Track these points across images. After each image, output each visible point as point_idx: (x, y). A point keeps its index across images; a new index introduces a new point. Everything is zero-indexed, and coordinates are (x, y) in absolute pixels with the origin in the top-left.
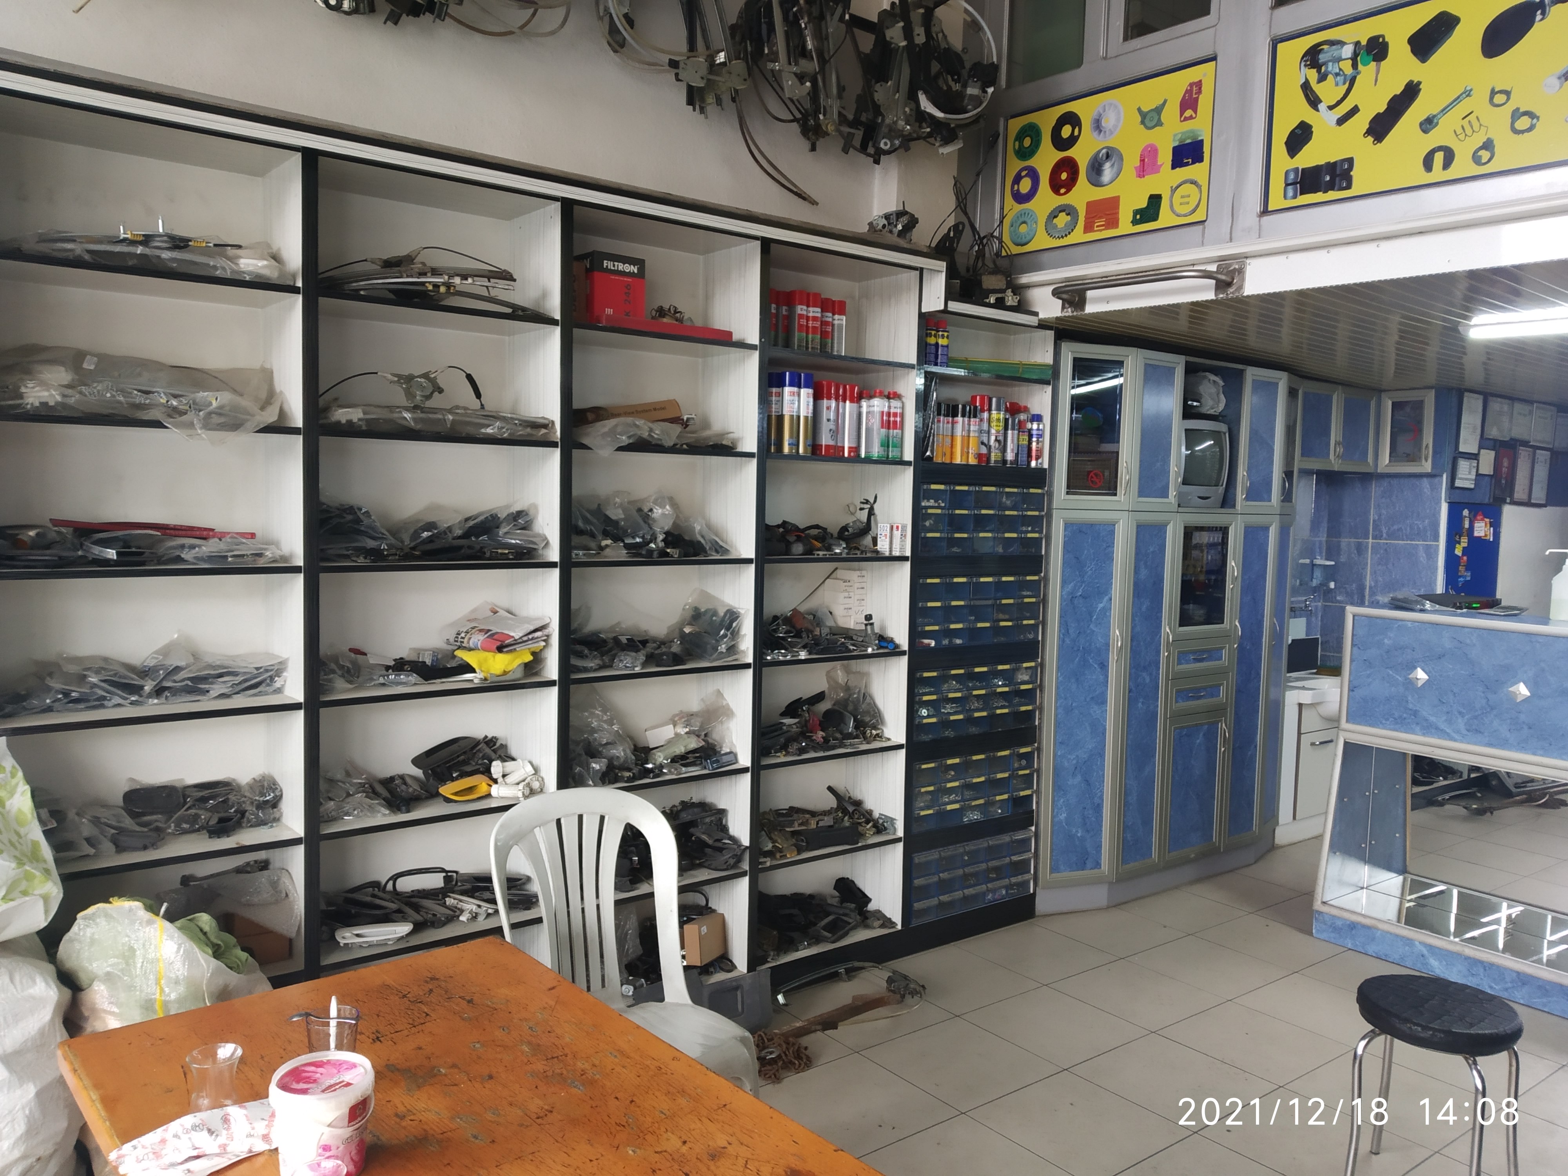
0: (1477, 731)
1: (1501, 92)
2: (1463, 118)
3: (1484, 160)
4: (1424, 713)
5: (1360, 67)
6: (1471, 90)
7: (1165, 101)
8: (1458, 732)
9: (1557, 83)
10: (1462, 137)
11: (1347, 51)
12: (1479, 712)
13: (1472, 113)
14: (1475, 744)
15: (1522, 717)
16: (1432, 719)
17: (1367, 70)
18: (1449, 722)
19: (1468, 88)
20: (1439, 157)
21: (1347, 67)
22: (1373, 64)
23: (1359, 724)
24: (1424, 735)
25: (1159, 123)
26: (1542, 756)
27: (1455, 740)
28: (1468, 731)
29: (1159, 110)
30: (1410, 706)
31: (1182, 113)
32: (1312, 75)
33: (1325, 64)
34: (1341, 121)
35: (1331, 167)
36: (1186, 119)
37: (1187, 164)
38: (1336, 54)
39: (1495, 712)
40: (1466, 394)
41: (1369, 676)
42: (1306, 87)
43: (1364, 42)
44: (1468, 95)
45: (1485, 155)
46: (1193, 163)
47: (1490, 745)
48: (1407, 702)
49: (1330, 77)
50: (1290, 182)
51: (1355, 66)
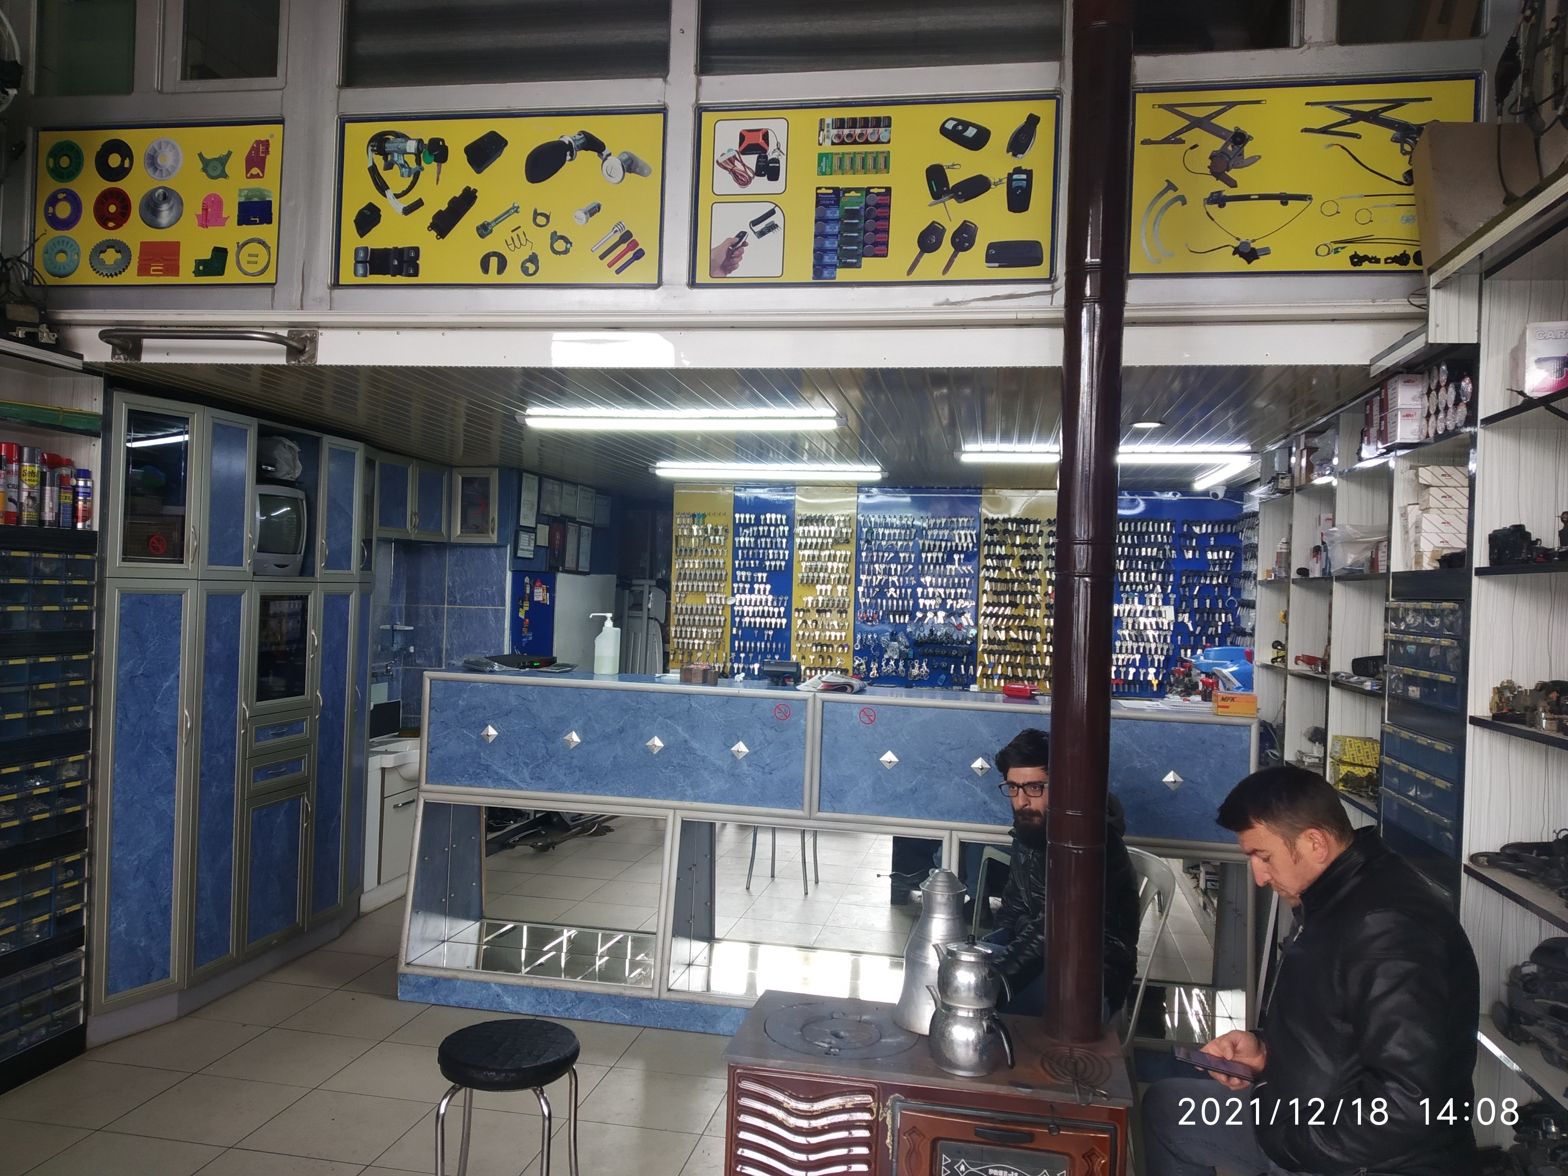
0: (540, 778)
1: (542, 214)
2: (513, 231)
3: (531, 272)
4: (495, 767)
5: (423, 164)
6: (518, 207)
7: (230, 153)
8: (524, 781)
9: (583, 216)
10: (512, 247)
11: (411, 146)
12: (541, 761)
13: (519, 227)
14: (538, 790)
15: (575, 762)
16: (502, 771)
17: (430, 168)
18: (516, 772)
19: (516, 205)
20: (494, 261)
21: (411, 160)
22: (435, 164)
23: (438, 783)
24: (495, 787)
25: (224, 175)
26: (590, 794)
27: (522, 789)
28: (532, 779)
29: (223, 160)
30: (483, 762)
31: (248, 170)
32: (380, 161)
33: (392, 153)
34: (408, 211)
35: (399, 253)
36: (252, 176)
37: (254, 223)
38: (401, 146)
39: (553, 759)
40: (525, 474)
41: (445, 737)
42: (373, 170)
43: (426, 142)
44: (516, 212)
45: (531, 268)
46: (261, 223)
47: (550, 790)
48: (480, 758)
49: (396, 166)
50: (360, 259)
51: (418, 161)
